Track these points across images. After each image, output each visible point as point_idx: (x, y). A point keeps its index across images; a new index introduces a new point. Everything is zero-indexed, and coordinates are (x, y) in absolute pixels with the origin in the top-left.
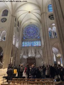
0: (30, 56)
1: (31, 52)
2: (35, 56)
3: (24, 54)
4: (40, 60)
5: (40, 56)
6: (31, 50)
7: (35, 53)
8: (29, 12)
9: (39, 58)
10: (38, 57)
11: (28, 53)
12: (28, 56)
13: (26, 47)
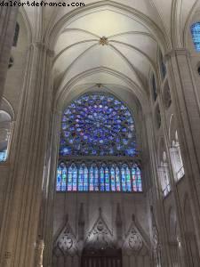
0: (92, 237)
1: (100, 216)
2: (120, 238)
3: (65, 228)
4: (140, 259)
5: (141, 238)
6: (100, 209)
7: (119, 225)
8: (103, 41)
9: (136, 252)
10: (133, 244)
11: (82, 224)
12: (82, 238)
13: (72, 192)
